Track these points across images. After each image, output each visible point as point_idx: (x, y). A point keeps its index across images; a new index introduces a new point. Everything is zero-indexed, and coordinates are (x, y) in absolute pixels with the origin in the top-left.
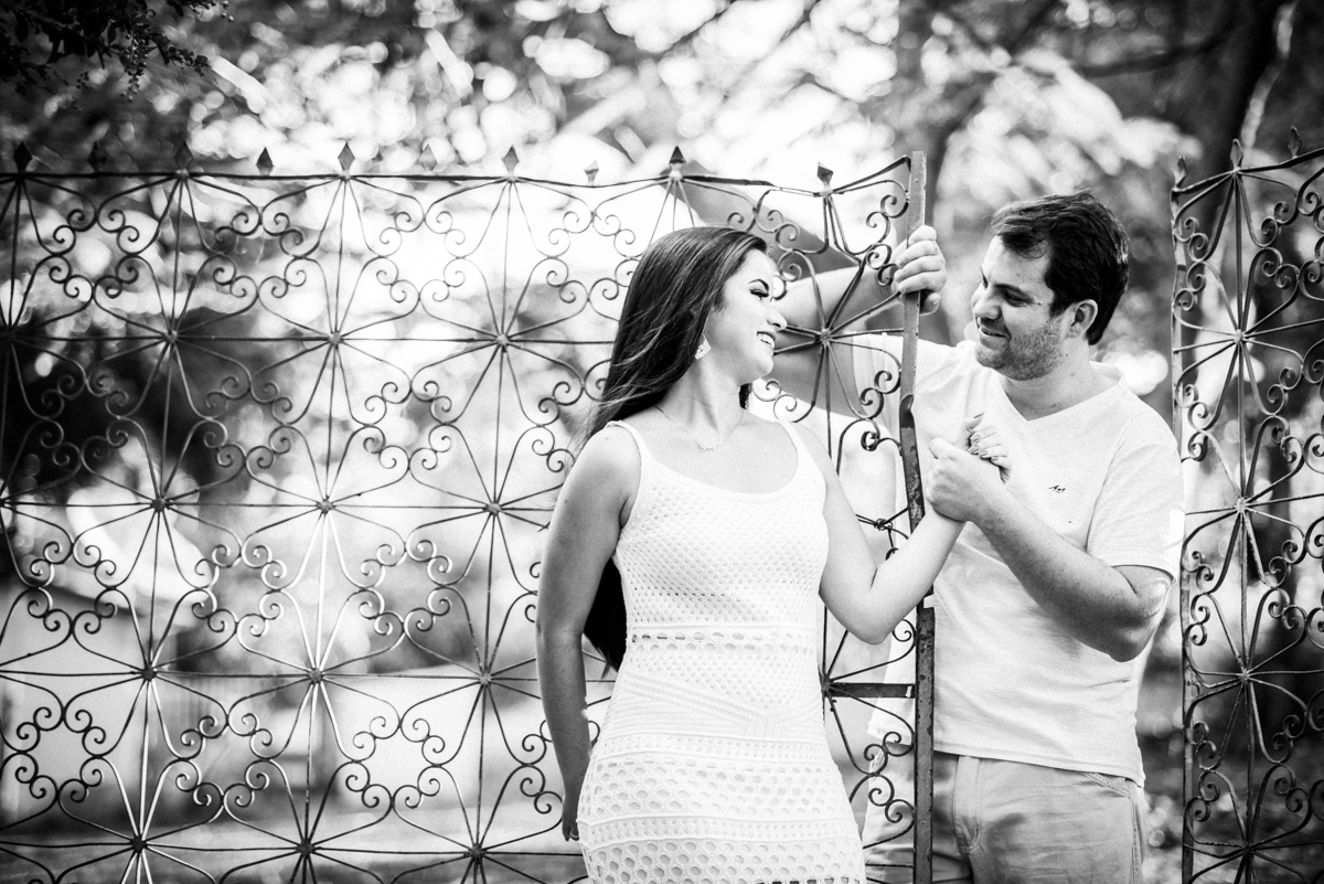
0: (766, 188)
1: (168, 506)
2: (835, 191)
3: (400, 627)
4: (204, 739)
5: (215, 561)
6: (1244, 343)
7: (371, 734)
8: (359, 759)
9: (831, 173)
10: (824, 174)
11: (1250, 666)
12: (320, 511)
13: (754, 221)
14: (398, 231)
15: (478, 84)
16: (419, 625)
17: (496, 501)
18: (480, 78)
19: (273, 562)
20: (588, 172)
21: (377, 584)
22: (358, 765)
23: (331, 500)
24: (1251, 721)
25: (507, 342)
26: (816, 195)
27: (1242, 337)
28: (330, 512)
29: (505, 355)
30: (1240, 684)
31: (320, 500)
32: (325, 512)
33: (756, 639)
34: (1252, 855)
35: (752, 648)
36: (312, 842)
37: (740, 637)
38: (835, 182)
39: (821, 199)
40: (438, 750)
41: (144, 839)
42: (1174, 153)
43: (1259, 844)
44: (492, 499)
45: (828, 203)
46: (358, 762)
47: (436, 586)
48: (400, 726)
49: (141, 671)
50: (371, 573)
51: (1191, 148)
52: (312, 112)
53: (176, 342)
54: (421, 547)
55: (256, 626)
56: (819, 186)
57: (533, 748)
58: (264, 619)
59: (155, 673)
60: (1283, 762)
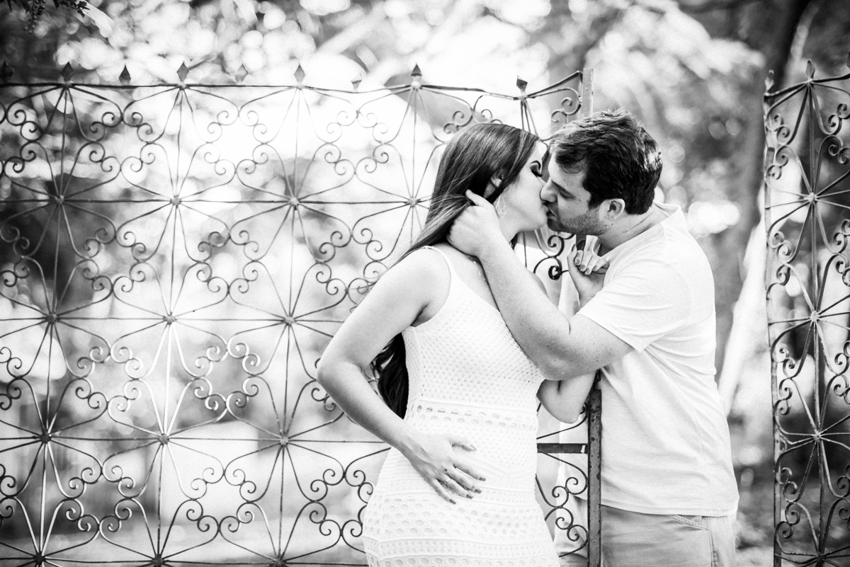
0: (481, 93)
1: (58, 319)
2: (529, 96)
3: (223, 404)
4: (85, 484)
5: (92, 358)
6: (816, 202)
7: (204, 480)
8: (195, 498)
9: (526, 83)
10: (522, 84)
11: (821, 429)
12: (166, 323)
13: (472, 117)
14: (220, 124)
15: (260, 16)
16: (237, 403)
17: (291, 315)
18: (262, 12)
19: (133, 359)
20: (354, 83)
21: (207, 375)
22: (194, 502)
23: (173, 315)
24: (822, 468)
25: (298, 202)
26: (516, 99)
27: (814, 198)
28: (173, 323)
29: (296, 212)
30: (814, 442)
31: (166, 315)
32: (169, 323)
33: (507, 419)
34: (823, 562)
35: (504, 424)
36: (163, 556)
37: (498, 417)
38: (529, 90)
39: (519, 101)
40: (251, 491)
41: (43, 555)
42: (744, 63)
43: (829, 554)
44: (288, 314)
45: (524, 104)
46: (195, 500)
47: (250, 376)
48: (224, 474)
49: (40, 436)
50: (203, 367)
51: (756, 59)
52: (139, 35)
53: (63, 203)
54: (238, 348)
55: (121, 404)
56: (518, 92)
57: (318, 489)
58: (127, 399)
59: (50, 438)
60: (845, 496)
